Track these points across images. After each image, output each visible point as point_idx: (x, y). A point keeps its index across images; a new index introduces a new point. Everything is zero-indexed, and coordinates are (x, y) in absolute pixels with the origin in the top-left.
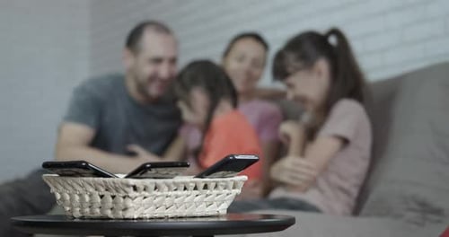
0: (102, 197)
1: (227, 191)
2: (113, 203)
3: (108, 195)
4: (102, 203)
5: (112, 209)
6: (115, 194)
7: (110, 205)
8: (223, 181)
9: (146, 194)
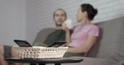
0: (31, 52)
1: (63, 51)
2: (34, 54)
3: (33, 52)
4: (31, 54)
5: (34, 56)
6: (35, 51)
7: (33, 55)
8: (62, 48)
9: (44, 52)
